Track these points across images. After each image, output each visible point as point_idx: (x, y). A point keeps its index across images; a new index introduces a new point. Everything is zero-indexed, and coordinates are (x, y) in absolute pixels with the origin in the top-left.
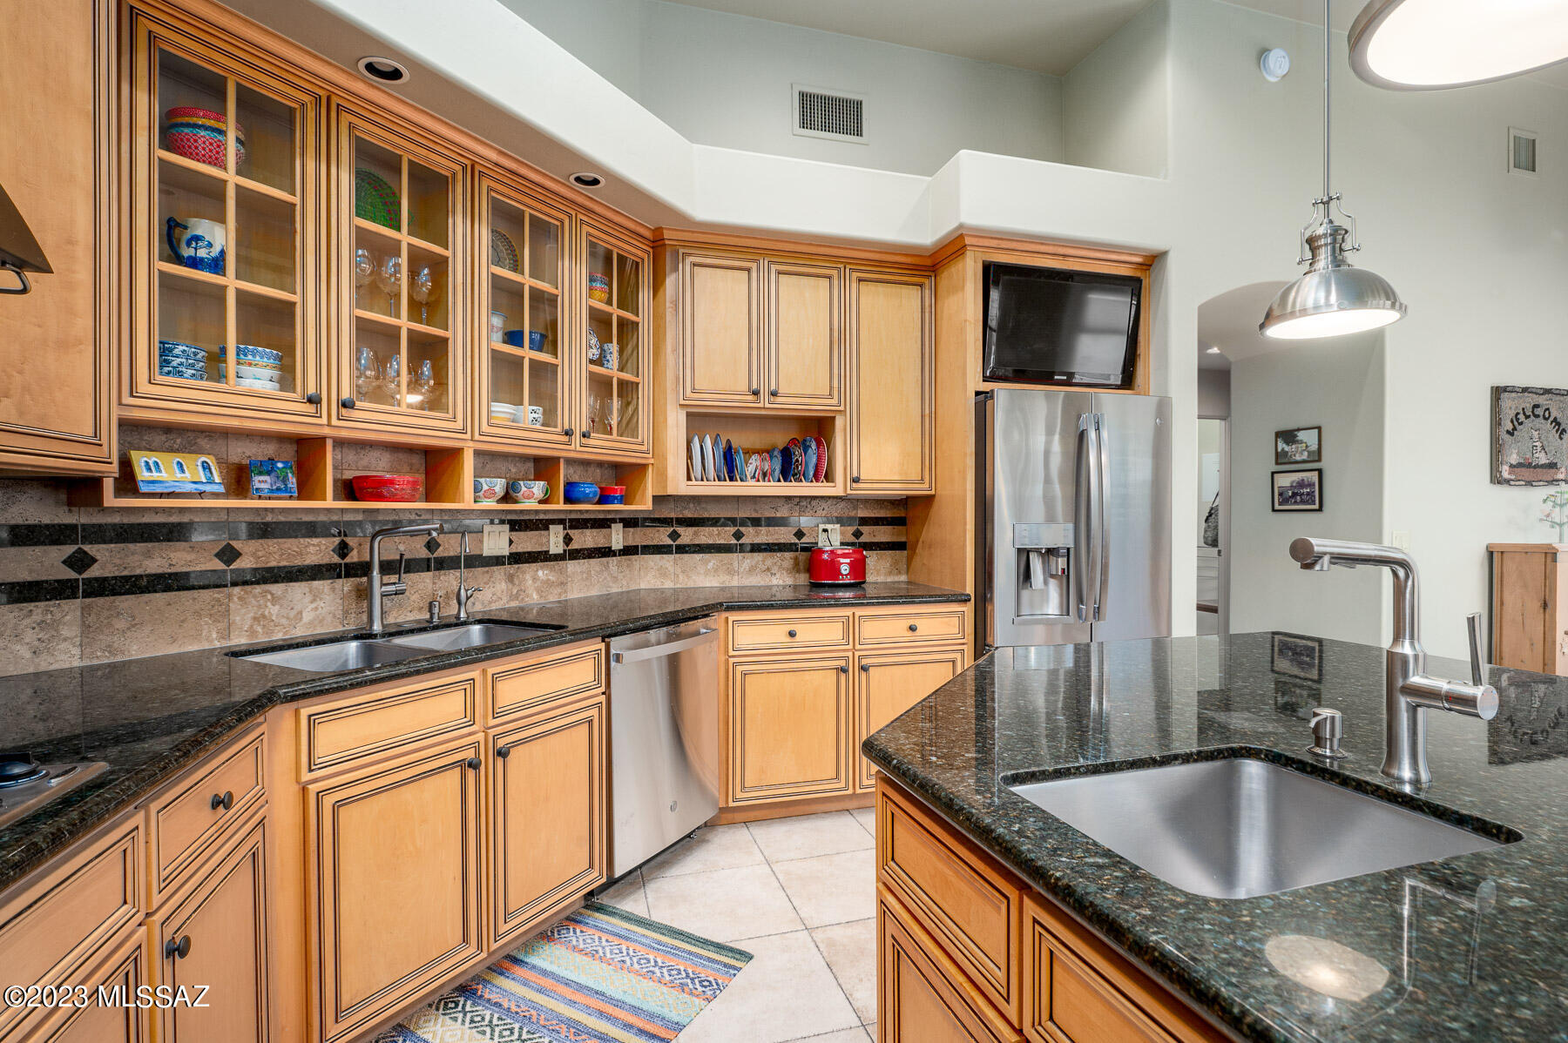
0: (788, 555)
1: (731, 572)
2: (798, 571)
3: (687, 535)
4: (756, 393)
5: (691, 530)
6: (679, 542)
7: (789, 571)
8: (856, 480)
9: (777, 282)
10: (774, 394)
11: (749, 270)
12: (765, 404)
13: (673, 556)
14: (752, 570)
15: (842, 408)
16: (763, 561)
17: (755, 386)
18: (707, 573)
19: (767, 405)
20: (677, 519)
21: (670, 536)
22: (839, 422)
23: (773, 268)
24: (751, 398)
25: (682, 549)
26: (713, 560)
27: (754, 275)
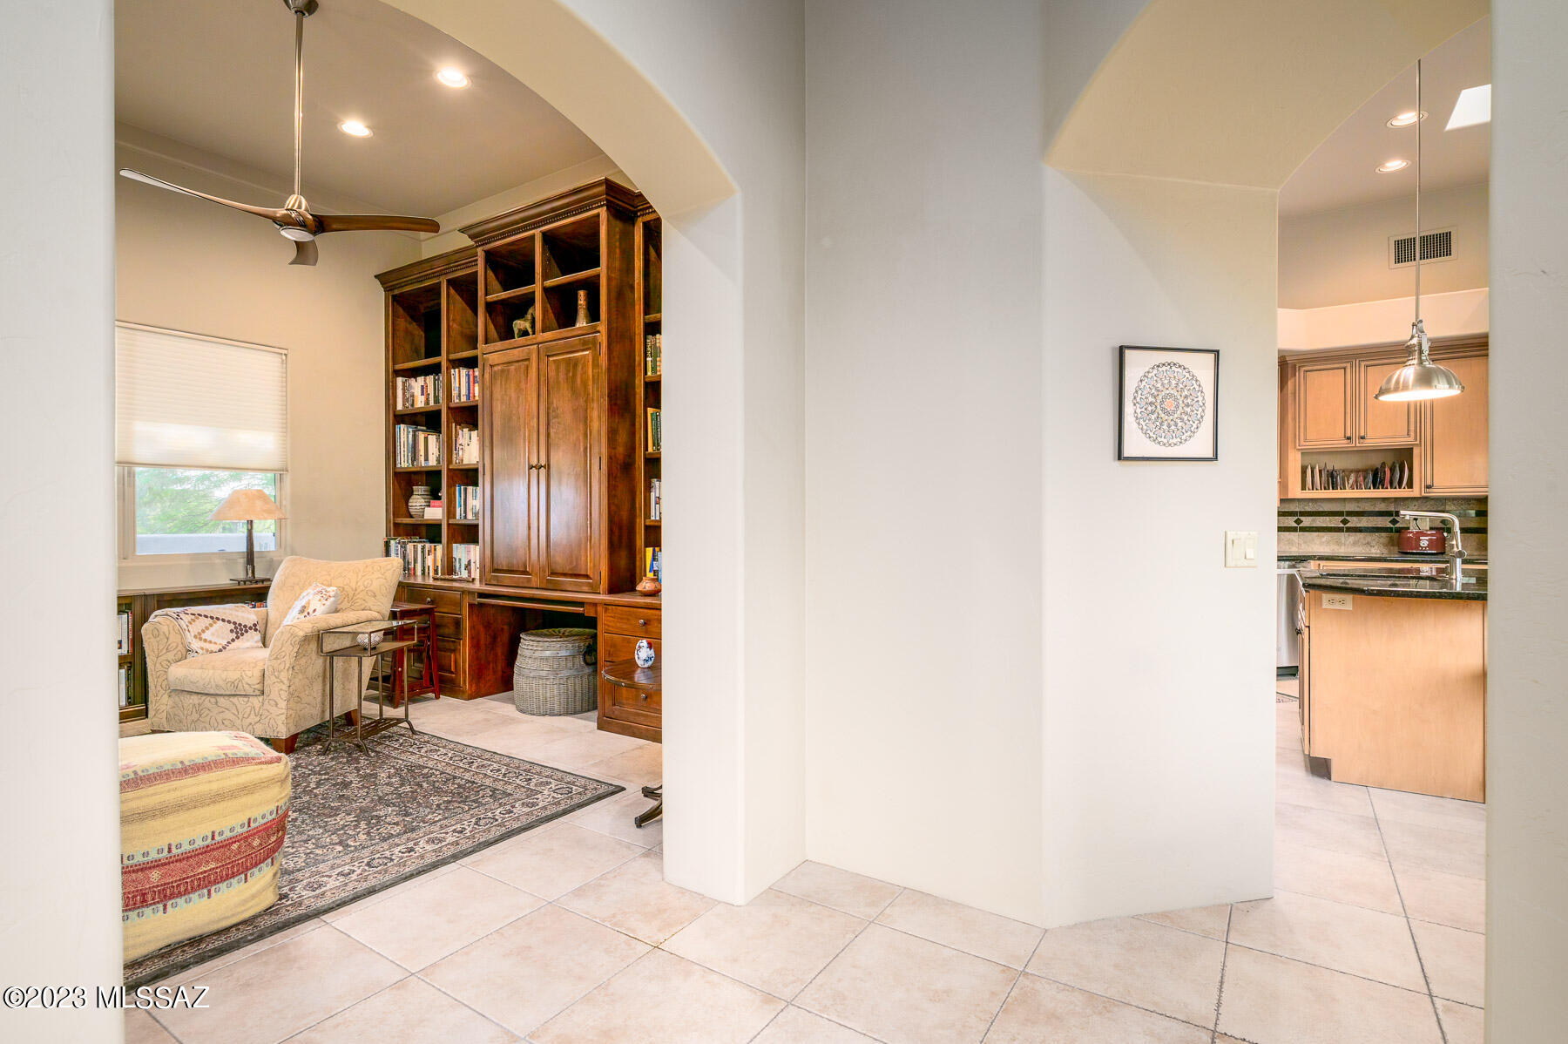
0: (1383, 534)
1: (1339, 543)
2: (1393, 545)
3: (1307, 521)
4: (1349, 438)
5: (1311, 518)
6: (1301, 525)
7: (1385, 545)
8: (1429, 487)
9: (1366, 372)
10: (1363, 438)
11: (1345, 368)
12: (1359, 444)
13: (1297, 533)
14: (1355, 543)
15: (1418, 442)
16: (1364, 538)
17: (1348, 435)
18: (1322, 543)
19: (1358, 445)
20: (1300, 512)
21: (1296, 522)
22: (1416, 452)
23: (1363, 364)
24: (1346, 441)
25: (1304, 529)
26: (1326, 536)
27: (1348, 370)
